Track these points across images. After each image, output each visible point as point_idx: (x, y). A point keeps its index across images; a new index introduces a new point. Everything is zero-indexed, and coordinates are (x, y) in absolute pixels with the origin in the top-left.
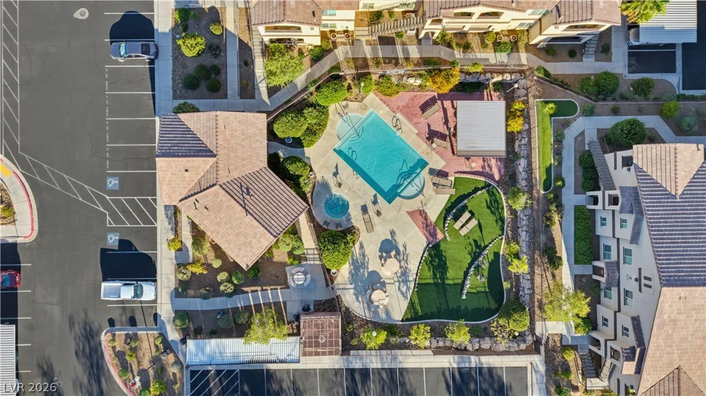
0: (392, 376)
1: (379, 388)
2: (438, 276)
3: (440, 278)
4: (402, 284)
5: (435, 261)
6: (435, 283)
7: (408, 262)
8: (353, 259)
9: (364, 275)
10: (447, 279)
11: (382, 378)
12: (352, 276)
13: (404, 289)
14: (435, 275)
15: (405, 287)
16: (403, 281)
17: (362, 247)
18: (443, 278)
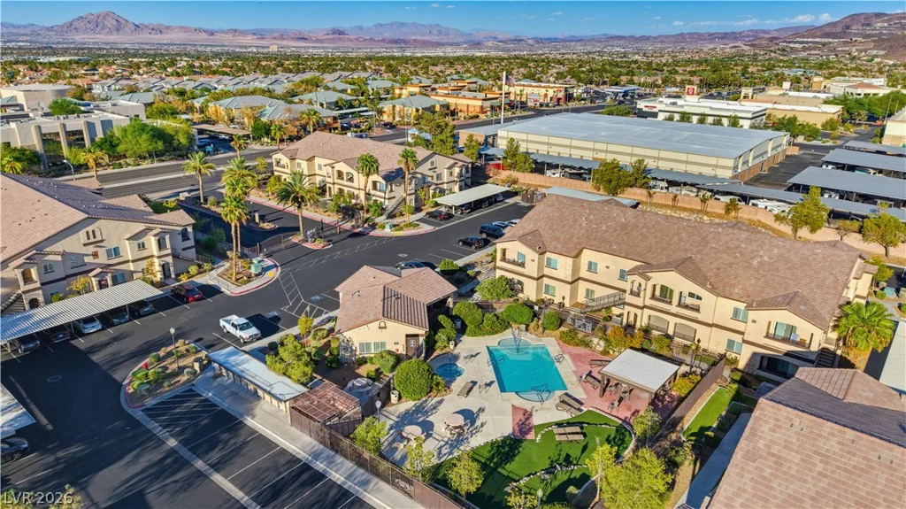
0: (339, 499)
1: (312, 499)
2: (495, 460)
3: (495, 463)
4: (448, 446)
5: (504, 448)
6: (485, 463)
7: (474, 436)
8: (421, 404)
9: (418, 418)
10: (504, 468)
11: (327, 494)
12: (406, 413)
13: (444, 451)
14: (493, 457)
15: (448, 450)
16: (451, 445)
17: (440, 402)
18: (498, 465)
